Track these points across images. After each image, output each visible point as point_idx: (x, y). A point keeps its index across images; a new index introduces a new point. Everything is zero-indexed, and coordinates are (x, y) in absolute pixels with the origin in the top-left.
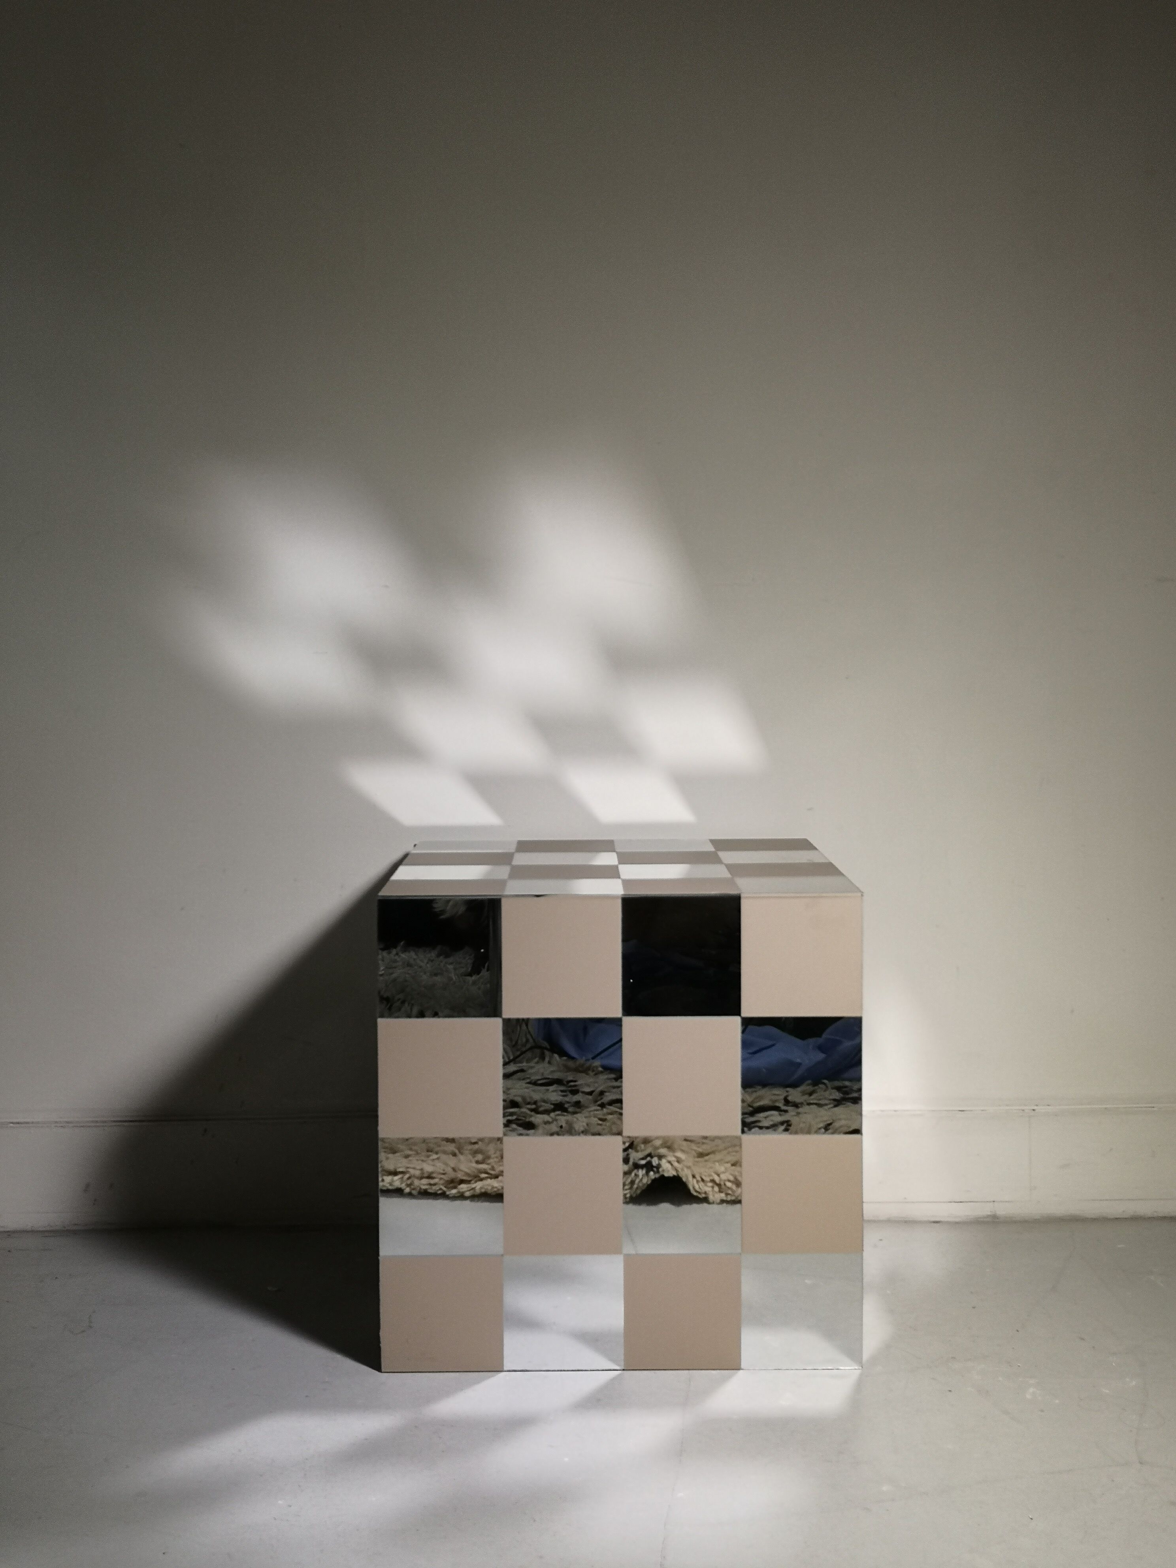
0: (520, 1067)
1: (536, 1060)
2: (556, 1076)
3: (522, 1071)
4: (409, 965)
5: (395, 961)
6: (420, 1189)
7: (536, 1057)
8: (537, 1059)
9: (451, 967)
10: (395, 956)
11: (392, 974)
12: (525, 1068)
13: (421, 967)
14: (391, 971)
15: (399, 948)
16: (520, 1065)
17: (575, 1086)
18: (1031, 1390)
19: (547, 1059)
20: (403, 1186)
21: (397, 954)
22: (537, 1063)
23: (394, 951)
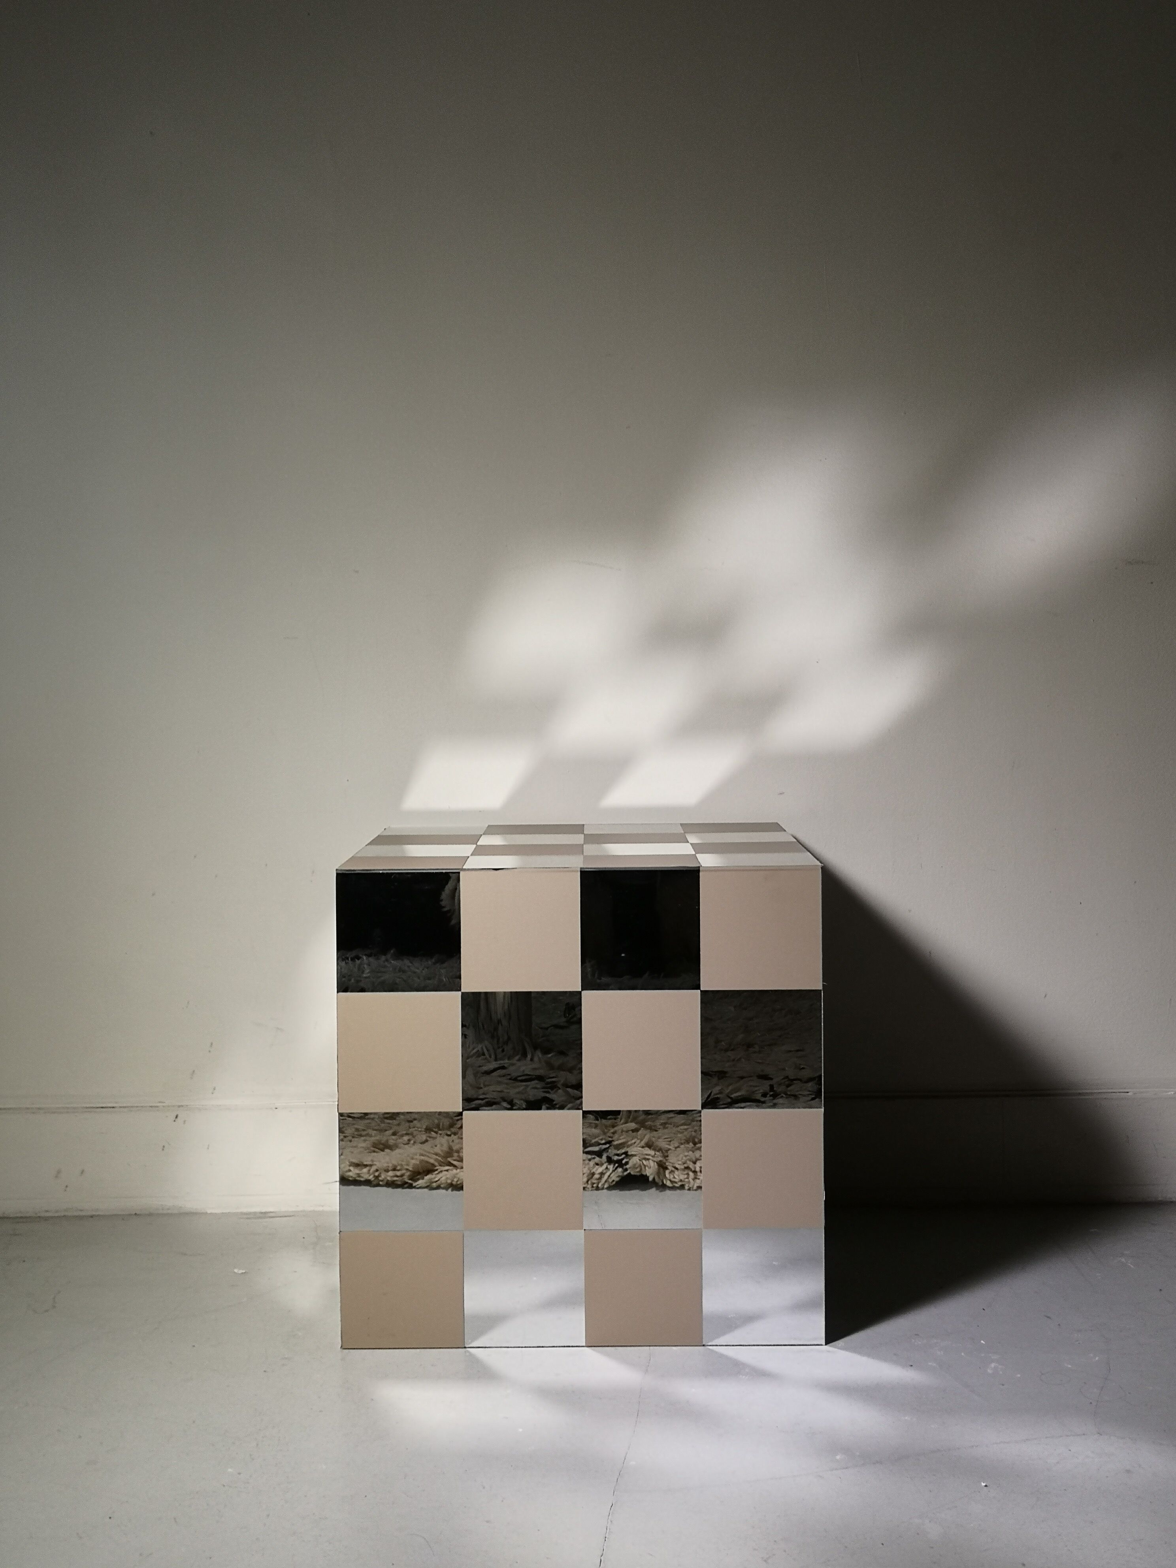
0: (500, 1064)
1: (517, 1058)
2: (538, 1073)
3: (503, 1068)
4: (401, 970)
5: (385, 967)
6: (388, 1180)
7: (517, 1055)
8: (519, 1056)
9: (443, 971)
10: (384, 962)
11: (380, 977)
12: (506, 1065)
13: (415, 973)
14: (379, 974)
15: (389, 956)
16: (502, 1062)
17: (554, 1082)
18: (993, 1365)
19: (529, 1057)
20: (371, 1178)
21: (387, 960)
22: (519, 1060)
23: (383, 958)
